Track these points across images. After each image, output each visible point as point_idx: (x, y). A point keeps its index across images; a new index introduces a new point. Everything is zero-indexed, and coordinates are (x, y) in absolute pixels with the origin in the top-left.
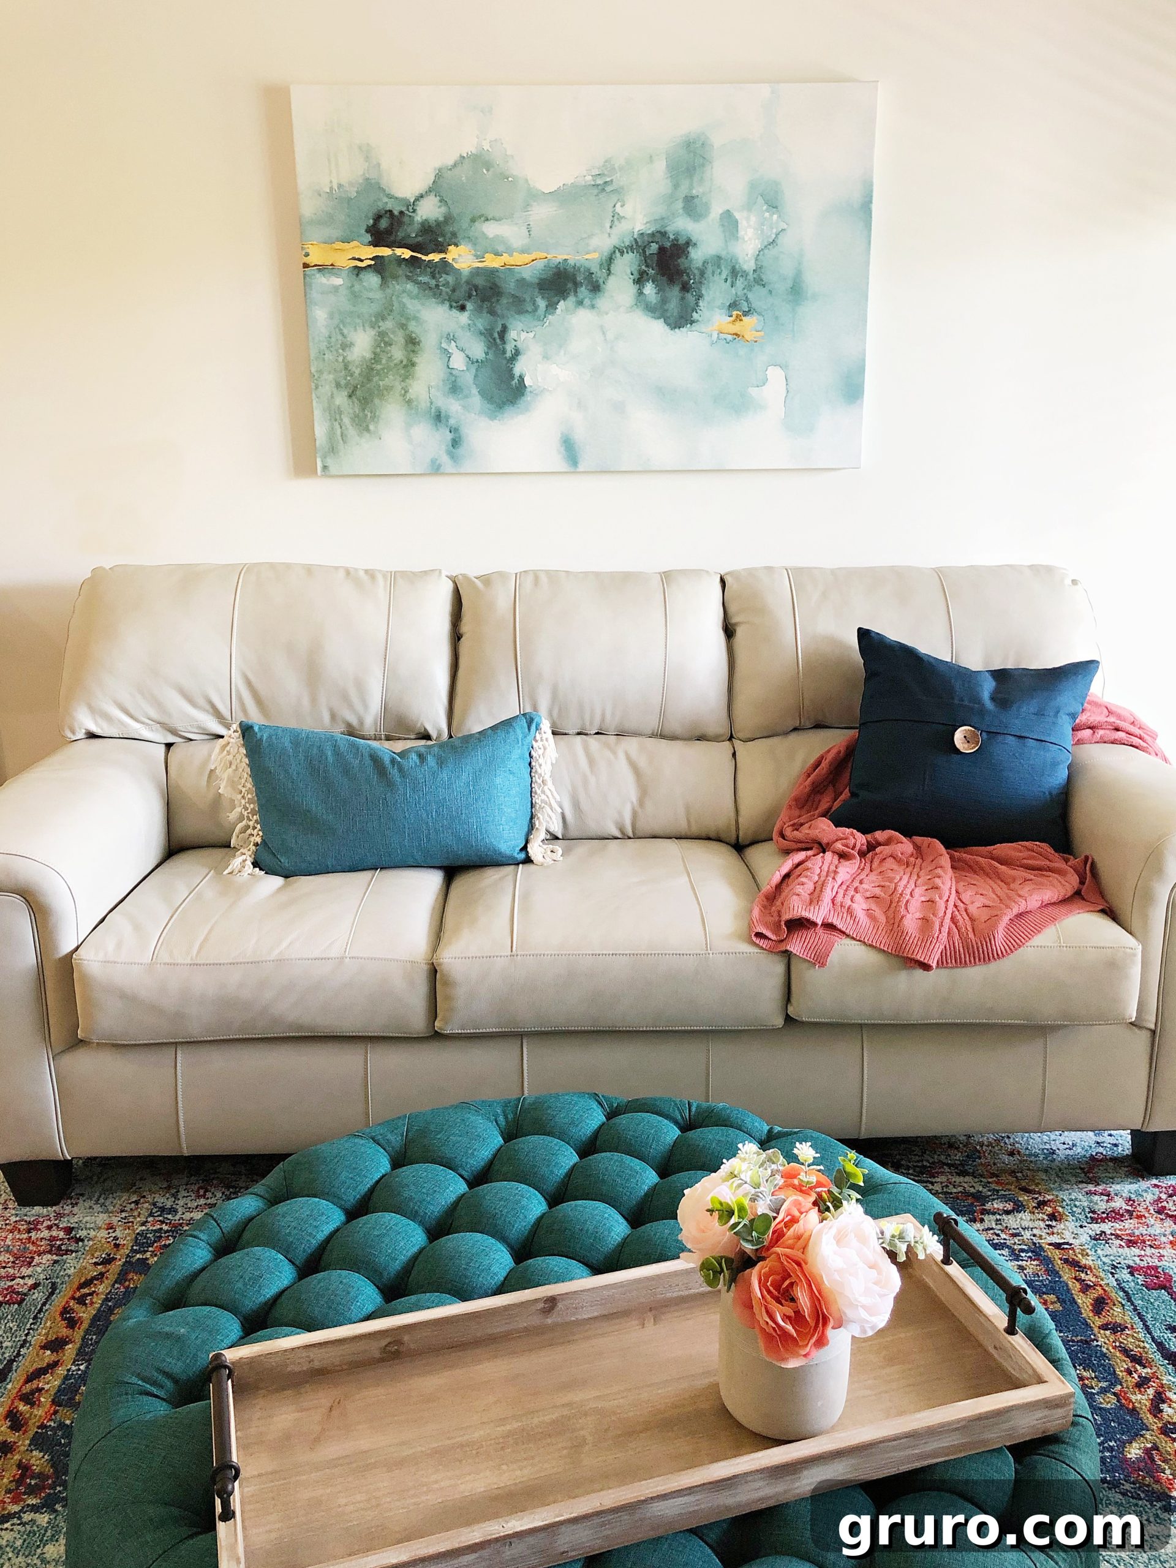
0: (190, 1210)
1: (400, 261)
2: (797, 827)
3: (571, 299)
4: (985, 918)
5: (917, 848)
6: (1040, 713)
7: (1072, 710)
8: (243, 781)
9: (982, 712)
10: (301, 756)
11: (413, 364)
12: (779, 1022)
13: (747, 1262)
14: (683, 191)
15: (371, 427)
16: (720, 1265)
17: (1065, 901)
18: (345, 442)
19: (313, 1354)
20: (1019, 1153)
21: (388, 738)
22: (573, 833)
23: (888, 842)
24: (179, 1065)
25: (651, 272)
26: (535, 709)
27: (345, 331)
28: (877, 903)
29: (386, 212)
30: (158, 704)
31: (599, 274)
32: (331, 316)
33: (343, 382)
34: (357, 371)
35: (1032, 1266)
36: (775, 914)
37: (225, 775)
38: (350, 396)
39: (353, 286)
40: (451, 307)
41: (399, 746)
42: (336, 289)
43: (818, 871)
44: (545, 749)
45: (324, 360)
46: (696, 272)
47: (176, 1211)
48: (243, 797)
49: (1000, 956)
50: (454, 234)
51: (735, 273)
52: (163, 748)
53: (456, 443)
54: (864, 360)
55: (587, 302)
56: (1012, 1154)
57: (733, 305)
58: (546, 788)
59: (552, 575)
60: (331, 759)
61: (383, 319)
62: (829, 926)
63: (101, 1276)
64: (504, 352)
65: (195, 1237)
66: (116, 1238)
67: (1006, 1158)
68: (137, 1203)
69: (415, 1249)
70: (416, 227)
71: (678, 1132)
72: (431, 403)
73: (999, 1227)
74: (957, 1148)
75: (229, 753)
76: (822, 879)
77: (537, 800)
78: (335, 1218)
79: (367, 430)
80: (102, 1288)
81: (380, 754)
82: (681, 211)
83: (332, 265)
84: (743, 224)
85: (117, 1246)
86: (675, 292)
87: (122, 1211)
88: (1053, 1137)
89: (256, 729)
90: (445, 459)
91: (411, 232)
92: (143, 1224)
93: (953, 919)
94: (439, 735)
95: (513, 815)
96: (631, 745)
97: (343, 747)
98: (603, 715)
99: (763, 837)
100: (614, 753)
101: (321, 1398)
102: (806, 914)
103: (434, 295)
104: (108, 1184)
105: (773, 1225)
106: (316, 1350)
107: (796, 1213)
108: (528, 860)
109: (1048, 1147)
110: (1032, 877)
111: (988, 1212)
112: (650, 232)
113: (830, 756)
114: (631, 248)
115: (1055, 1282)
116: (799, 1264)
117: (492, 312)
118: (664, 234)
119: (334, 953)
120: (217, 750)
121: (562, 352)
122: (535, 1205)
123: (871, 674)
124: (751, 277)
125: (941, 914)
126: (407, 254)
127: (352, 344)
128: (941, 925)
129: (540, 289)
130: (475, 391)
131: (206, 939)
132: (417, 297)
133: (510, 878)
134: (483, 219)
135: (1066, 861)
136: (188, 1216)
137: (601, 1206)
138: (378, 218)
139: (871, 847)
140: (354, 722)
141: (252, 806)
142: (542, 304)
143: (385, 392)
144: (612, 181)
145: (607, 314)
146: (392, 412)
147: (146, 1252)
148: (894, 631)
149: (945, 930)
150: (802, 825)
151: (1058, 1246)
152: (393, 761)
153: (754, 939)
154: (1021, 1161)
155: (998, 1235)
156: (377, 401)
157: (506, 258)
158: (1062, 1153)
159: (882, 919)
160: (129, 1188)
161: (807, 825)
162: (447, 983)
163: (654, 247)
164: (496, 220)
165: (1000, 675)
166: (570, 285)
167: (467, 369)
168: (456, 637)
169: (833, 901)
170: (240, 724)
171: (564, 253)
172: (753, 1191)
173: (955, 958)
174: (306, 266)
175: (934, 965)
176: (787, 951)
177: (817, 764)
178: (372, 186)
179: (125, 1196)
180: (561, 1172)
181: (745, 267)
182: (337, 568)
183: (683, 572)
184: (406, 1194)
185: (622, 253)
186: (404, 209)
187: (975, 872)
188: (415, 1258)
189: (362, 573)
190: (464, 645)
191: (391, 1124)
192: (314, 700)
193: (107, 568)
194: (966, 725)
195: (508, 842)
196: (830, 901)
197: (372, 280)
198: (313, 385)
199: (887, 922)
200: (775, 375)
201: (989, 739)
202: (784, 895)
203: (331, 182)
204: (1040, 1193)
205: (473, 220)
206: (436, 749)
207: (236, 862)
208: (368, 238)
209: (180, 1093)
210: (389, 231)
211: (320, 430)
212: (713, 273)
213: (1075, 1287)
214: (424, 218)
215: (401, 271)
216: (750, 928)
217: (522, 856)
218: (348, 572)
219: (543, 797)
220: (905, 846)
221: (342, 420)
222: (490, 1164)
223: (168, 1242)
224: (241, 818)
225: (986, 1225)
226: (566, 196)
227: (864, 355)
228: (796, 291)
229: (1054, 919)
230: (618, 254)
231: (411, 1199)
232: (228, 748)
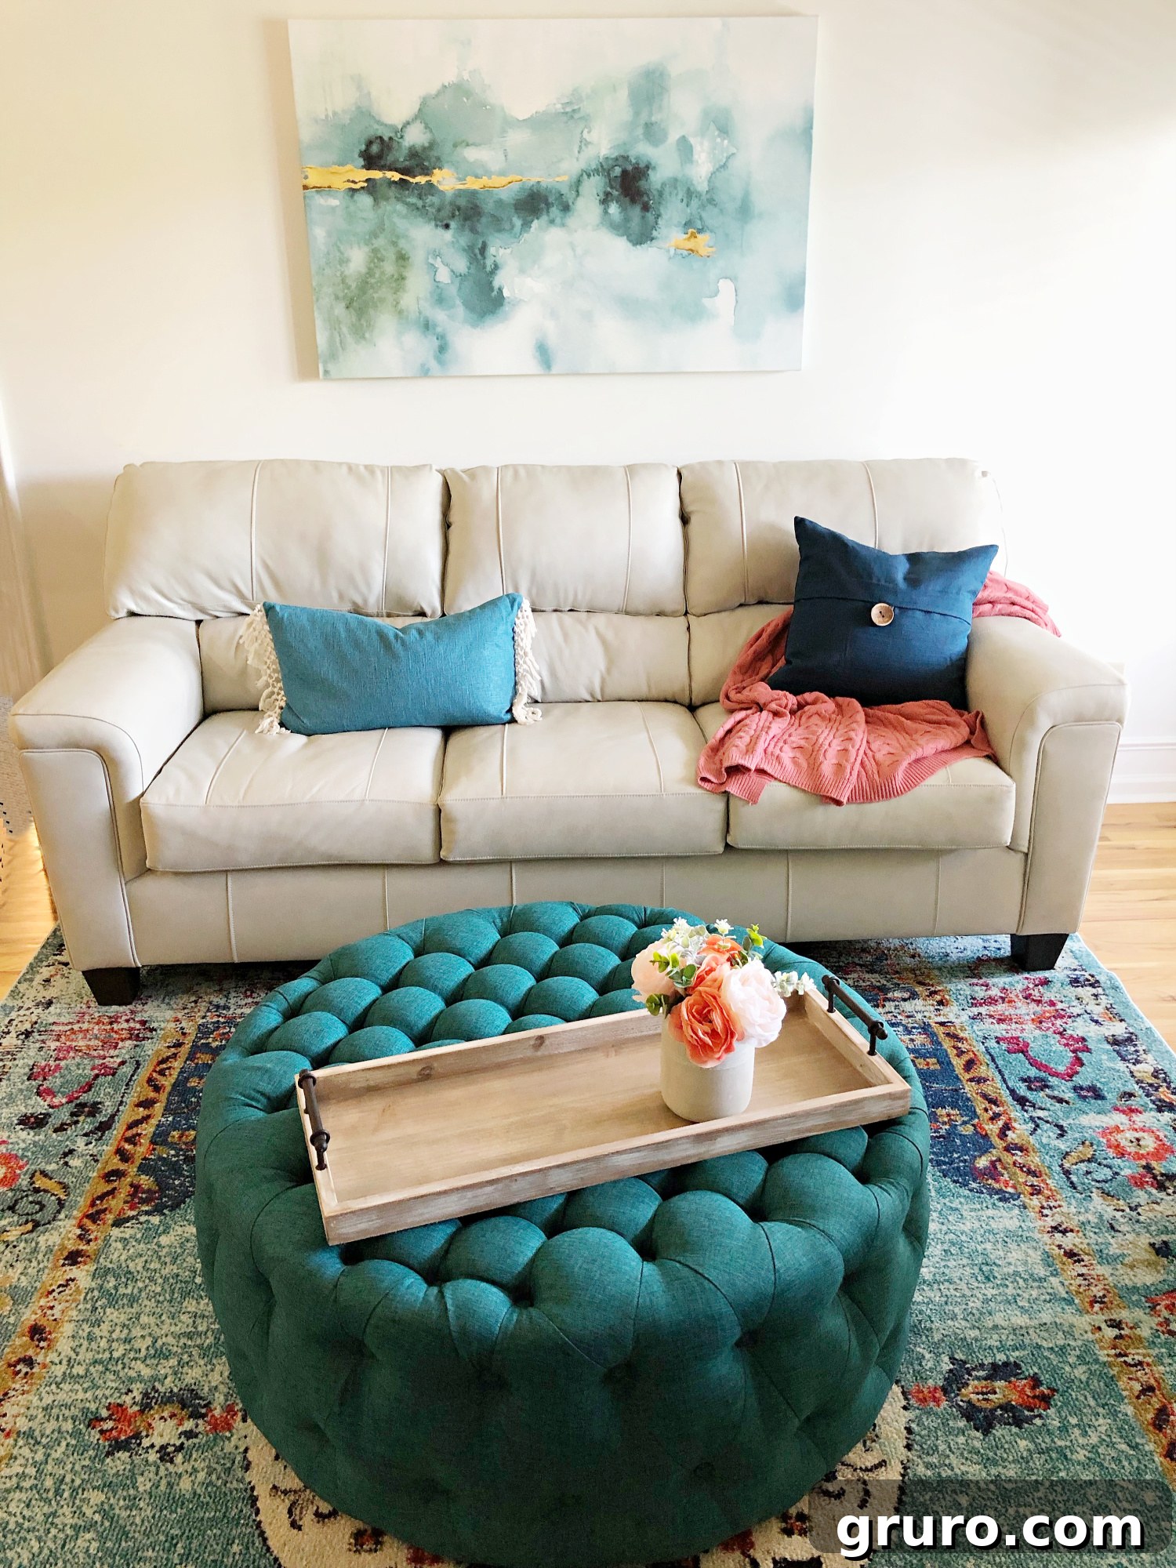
0: (240, 1007)
1: (391, 183)
2: (739, 690)
3: (544, 218)
4: (887, 763)
5: (838, 705)
6: (944, 592)
7: (972, 588)
8: (268, 653)
9: (895, 591)
10: (318, 633)
11: (403, 278)
12: (720, 849)
13: (679, 999)
14: (644, 117)
15: (367, 335)
16: (660, 999)
17: (955, 749)
18: (343, 349)
19: (368, 1075)
20: (919, 956)
21: (389, 615)
22: (551, 697)
23: (814, 703)
24: (229, 889)
25: (616, 193)
26: (517, 589)
27: (342, 248)
28: (802, 753)
29: (377, 138)
30: (190, 587)
31: (569, 196)
32: (329, 234)
33: (341, 295)
34: (354, 285)
35: (920, 1039)
36: (718, 762)
37: (251, 649)
38: (347, 308)
39: (347, 207)
40: (437, 226)
41: (400, 623)
42: (333, 209)
43: (754, 727)
44: (526, 625)
45: (323, 275)
46: (655, 193)
47: (229, 1008)
48: (268, 668)
49: (897, 794)
50: (438, 159)
51: (690, 194)
52: (193, 624)
53: (442, 349)
54: (804, 273)
55: (558, 220)
56: (913, 956)
57: (688, 224)
58: (527, 659)
59: (530, 469)
60: (343, 635)
61: (376, 236)
62: (761, 772)
63: (175, 1056)
64: (484, 267)
65: (268, 1006)
66: (182, 1028)
67: (908, 960)
68: (196, 1002)
69: (437, 1011)
70: (405, 152)
71: (636, 929)
72: (420, 313)
73: (897, 1011)
74: (869, 952)
75: (254, 629)
76: (758, 733)
77: (519, 669)
78: (374, 992)
79: (363, 337)
80: (177, 1064)
81: (386, 631)
82: (641, 137)
83: (329, 187)
84: (697, 148)
85: (184, 1034)
86: (636, 212)
87: (184, 1009)
88: (948, 943)
89: (278, 608)
90: (433, 364)
91: (400, 156)
92: (204, 1017)
93: (862, 763)
94: (434, 613)
95: (500, 682)
96: (600, 620)
97: (353, 625)
98: (576, 596)
99: (711, 699)
100: (586, 628)
101: (377, 1104)
102: (742, 762)
103: (421, 215)
104: (170, 988)
105: (697, 972)
106: (371, 1072)
107: (714, 965)
108: (513, 721)
109: (943, 950)
110: (930, 729)
111: (889, 1000)
112: (613, 156)
113: (769, 630)
114: (596, 171)
115: (937, 1050)
116: (714, 998)
117: (473, 230)
118: (626, 158)
119: (357, 796)
120: (244, 627)
121: (536, 266)
122: (527, 981)
123: (805, 558)
124: (704, 197)
125: (852, 760)
126: (396, 176)
127: (348, 261)
128: (852, 769)
129: (516, 209)
130: (458, 302)
131: (249, 787)
132: (405, 217)
133: (499, 735)
134: (464, 144)
135: (961, 715)
136: (239, 1011)
137: (577, 980)
138: (370, 143)
139: (801, 706)
140: (360, 601)
141: (276, 675)
142: (518, 222)
143: (379, 304)
144: (579, 109)
145: (576, 231)
146: (385, 322)
147: (208, 1038)
148: (826, 520)
149: (855, 773)
150: (744, 688)
151: (942, 1024)
152: (396, 636)
153: (700, 782)
154: (920, 962)
155: (896, 1017)
156: (371, 311)
157: (485, 181)
158: (954, 956)
159: (805, 765)
160: (188, 991)
161: (748, 689)
162: (450, 820)
163: (618, 171)
164: (476, 146)
165: (914, 559)
166: (543, 205)
167: (452, 283)
168: (446, 525)
169: (765, 751)
170: (264, 605)
171: (538, 176)
172: (683, 950)
173: (862, 796)
174: (305, 187)
175: (845, 801)
176: (725, 792)
177: (759, 636)
178: (363, 113)
179: (185, 997)
180: (546, 957)
181: (699, 189)
182: (340, 464)
183: (645, 466)
184: (428, 974)
185: (589, 176)
186: (392, 135)
187: (885, 725)
188: (437, 1017)
189: (362, 469)
190: (453, 532)
191: (414, 925)
192: (324, 583)
193: (138, 464)
194: (880, 602)
195: (495, 706)
196: (762, 752)
197: (365, 200)
198: (314, 298)
199: (808, 767)
200: (726, 287)
201: (900, 614)
202: (726, 746)
203: (326, 110)
204: (933, 986)
205: (455, 146)
206: (433, 626)
207: (265, 723)
208: (361, 162)
209: (231, 912)
210: (380, 156)
211: (322, 339)
212: (670, 193)
213: (952, 1053)
214: (411, 144)
215: (392, 192)
216: (697, 774)
217: (508, 717)
218: (350, 468)
219: (525, 666)
220: (828, 705)
221: (340, 328)
222: (491, 952)
223: (225, 1031)
224: (267, 686)
225: (887, 1009)
226: (539, 123)
227: (805, 268)
228: (745, 211)
229: (945, 763)
230: (585, 176)
231: (432, 976)
232: (254, 625)
